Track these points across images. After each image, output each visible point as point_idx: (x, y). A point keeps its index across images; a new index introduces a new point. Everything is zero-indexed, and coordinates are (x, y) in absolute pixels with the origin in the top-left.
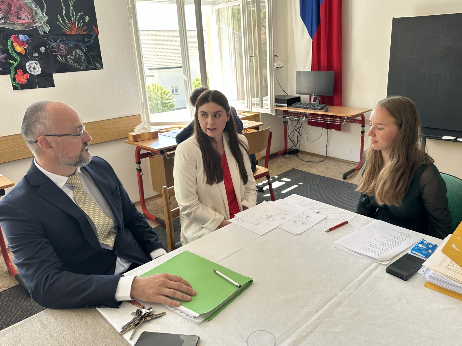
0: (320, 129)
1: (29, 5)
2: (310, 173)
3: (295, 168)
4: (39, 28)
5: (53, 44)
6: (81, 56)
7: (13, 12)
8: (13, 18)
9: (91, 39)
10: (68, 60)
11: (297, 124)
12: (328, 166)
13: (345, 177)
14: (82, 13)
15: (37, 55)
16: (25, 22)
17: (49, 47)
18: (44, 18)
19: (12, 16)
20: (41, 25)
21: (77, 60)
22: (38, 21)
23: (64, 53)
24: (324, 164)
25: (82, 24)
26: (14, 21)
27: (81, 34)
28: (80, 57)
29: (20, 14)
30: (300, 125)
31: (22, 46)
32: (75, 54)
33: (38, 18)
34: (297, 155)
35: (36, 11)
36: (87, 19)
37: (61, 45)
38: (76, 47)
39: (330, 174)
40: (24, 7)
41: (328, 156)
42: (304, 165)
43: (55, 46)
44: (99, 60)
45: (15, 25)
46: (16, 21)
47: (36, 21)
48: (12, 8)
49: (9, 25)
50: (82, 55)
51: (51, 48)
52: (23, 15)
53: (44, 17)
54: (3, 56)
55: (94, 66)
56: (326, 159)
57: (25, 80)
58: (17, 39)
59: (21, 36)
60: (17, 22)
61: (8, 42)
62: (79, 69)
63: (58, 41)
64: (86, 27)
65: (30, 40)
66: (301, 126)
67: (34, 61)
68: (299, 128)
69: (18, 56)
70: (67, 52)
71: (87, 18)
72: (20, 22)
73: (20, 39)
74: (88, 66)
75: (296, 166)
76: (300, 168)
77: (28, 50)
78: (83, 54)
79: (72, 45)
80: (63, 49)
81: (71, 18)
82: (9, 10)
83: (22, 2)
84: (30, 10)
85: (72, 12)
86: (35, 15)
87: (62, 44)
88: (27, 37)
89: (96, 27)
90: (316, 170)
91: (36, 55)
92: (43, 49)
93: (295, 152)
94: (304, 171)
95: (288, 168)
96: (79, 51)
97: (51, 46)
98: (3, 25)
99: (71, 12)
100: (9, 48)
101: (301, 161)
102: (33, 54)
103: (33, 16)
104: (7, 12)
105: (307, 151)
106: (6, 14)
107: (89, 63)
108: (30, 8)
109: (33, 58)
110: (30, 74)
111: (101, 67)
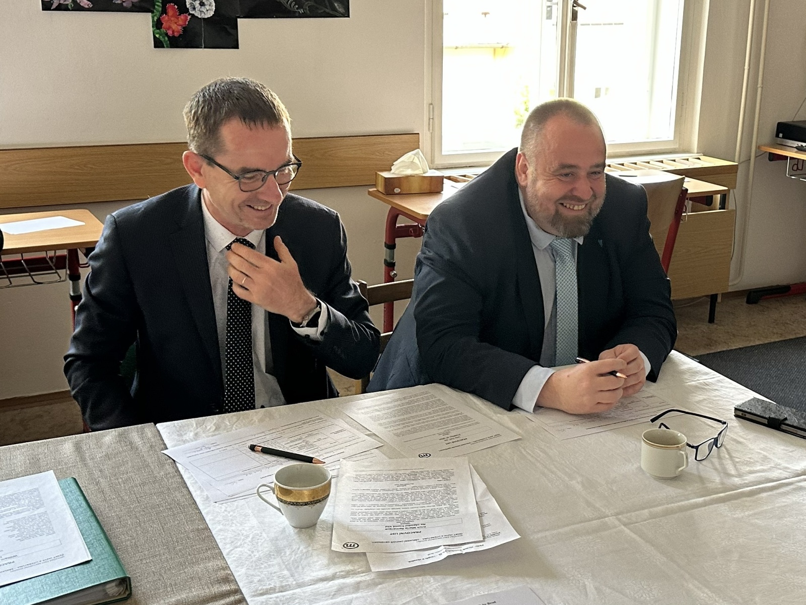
57: (180, 28)
62: (294, 13)
74: (317, 8)
110: (193, 15)
111: (344, 11)
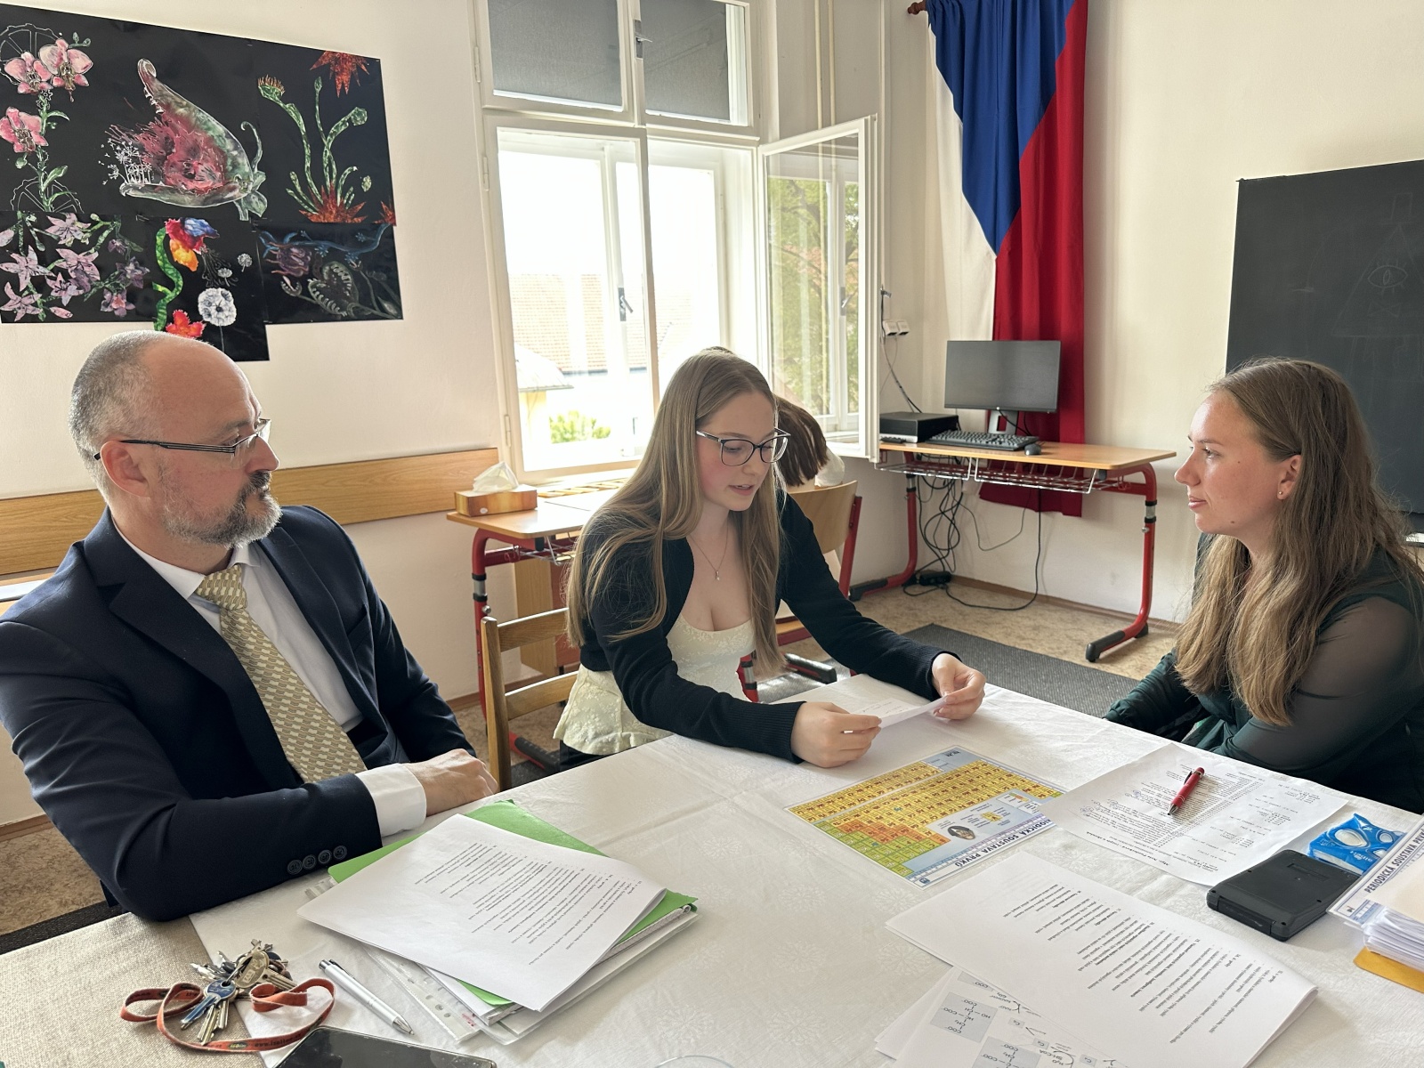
0: (1016, 512)
1: (218, 143)
2: (984, 639)
3: (937, 623)
4: (240, 204)
5: (274, 248)
6: (345, 282)
7: (176, 160)
8: (174, 175)
9: (374, 237)
10: (310, 290)
11: (948, 494)
12: (1042, 622)
13: (1093, 655)
14: (355, 168)
15: (230, 273)
16: (205, 186)
17: (261, 255)
18: (255, 179)
19: (172, 169)
20: (245, 195)
21: (335, 291)
22: (238, 184)
23: (299, 272)
24: (1028, 617)
25: (352, 198)
26: (176, 182)
27: (350, 221)
28: (342, 284)
29: (192, 165)
30: (958, 498)
31: (191, 248)
32: (329, 276)
33: (238, 178)
34: (946, 589)
35: (234, 158)
36: (366, 183)
37: (294, 250)
38: (335, 256)
39: (1047, 645)
40: (204, 149)
41: (1044, 594)
42: (967, 617)
43: (276, 251)
44: (392, 293)
45: (179, 192)
46: (180, 183)
47: (233, 184)
48: (174, 150)
49: (163, 194)
50: (347, 278)
51: (267, 257)
52: (201, 167)
53: (255, 175)
54: (139, 272)
55: (377, 308)
56: (1034, 602)
58: (179, 231)
59: (191, 224)
60: (183, 186)
61: (157, 238)
62: (336, 315)
63: (287, 239)
64: (362, 205)
65: (214, 234)
66: (959, 503)
67: (220, 290)
68: (954, 509)
69: (179, 275)
70: (307, 269)
71: (369, 180)
72: (191, 185)
73: (187, 229)
74: (363, 310)
75: (942, 619)
76: (955, 624)
77: (208, 259)
78: (349, 277)
79: (323, 251)
80: (297, 260)
81: (325, 180)
82: (165, 154)
83: (199, 134)
84: (219, 157)
85: (330, 165)
86: (231, 168)
87: (296, 247)
88: (206, 226)
89: (388, 206)
90: (1002, 631)
91: (226, 273)
92: (245, 260)
93: (942, 580)
94: (965, 634)
95: (917, 623)
96: (339, 269)
97: (267, 252)
98: (147, 191)
99: (325, 165)
100: (158, 254)
101: (957, 605)
102: (220, 271)
103: (226, 171)
104: (161, 160)
105: (976, 578)
106: (158, 164)
107: (365, 300)
108: (221, 152)
109: (217, 282)
110: (208, 323)
111: (396, 312)
